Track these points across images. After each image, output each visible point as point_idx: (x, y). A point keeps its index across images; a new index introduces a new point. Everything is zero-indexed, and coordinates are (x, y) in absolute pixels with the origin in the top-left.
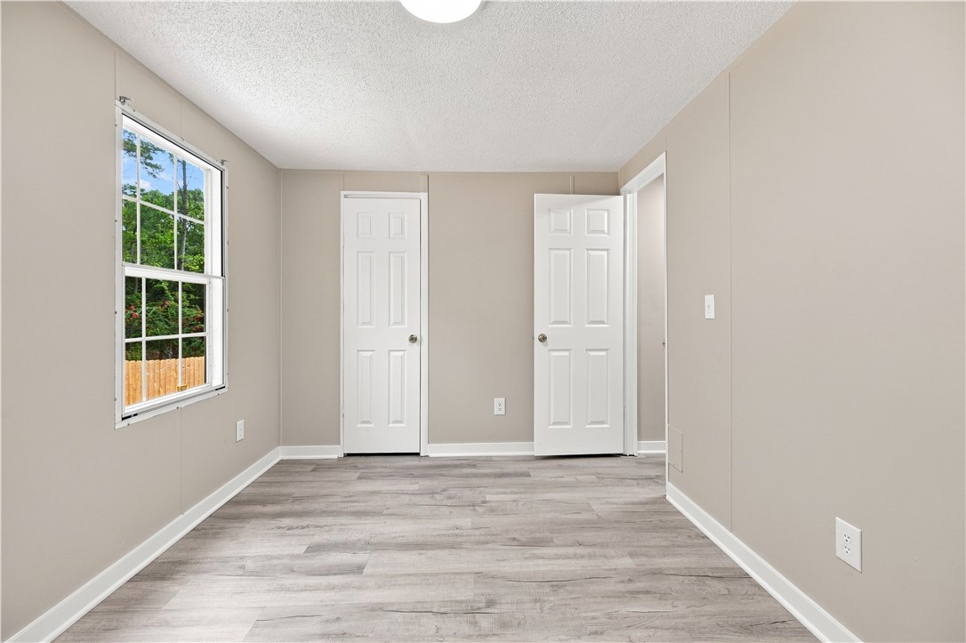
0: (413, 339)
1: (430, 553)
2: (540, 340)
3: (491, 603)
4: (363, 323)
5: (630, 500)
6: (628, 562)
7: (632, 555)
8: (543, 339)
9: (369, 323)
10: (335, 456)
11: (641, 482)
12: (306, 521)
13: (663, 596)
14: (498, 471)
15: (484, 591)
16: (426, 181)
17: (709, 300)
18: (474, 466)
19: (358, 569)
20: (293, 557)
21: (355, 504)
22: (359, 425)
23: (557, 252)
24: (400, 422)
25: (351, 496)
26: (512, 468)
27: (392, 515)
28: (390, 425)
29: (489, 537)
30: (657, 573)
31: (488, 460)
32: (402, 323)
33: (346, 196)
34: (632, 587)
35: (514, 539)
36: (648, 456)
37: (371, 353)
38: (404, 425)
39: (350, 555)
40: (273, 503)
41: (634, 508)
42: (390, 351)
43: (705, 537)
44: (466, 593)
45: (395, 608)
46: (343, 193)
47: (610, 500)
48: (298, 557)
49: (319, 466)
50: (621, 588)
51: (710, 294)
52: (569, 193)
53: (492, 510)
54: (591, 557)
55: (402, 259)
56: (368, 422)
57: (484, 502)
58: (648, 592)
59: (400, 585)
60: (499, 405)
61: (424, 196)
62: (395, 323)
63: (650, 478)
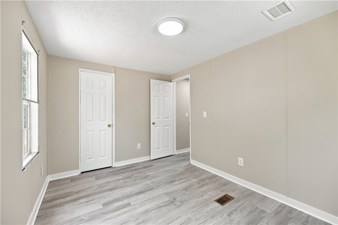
0: (109, 126)
1: (147, 193)
2: (153, 124)
3: (175, 199)
4: (89, 121)
5: (183, 166)
6: (195, 180)
7: (195, 178)
8: (154, 124)
9: (92, 121)
10: (78, 174)
11: (183, 161)
12: (92, 198)
13: (207, 184)
14: (143, 166)
15: (171, 197)
16: (114, 69)
17: (205, 113)
18: (134, 167)
19: (129, 204)
20: (99, 210)
21: (105, 187)
22: (87, 160)
23: (157, 97)
24: (105, 156)
25: (100, 186)
26: (147, 165)
27: (122, 187)
28: (101, 158)
29: (159, 184)
30: (202, 180)
31: (137, 164)
32: (105, 120)
33: (81, 71)
34: (201, 184)
35: (165, 183)
36: (179, 154)
37: (92, 132)
38: (106, 157)
39: (121, 202)
40: (68, 196)
41: (186, 167)
42: (100, 131)
43: (205, 170)
44: (167, 199)
45: (151, 209)
46: (80, 69)
47: (180, 167)
48: (101, 209)
49: (72, 179)
50: (198, 185)
51: (205, 111)
52: (158, 80)
53: (153, 177)
54: (187, 181)
55: (105, 96)
56: (92, 158)
57: (148, 176)
58: (204, 184)
59: (147, 204)
60: (139, 146)
61: (113, 75)
62: (102, 120)
63: (183, 160)
